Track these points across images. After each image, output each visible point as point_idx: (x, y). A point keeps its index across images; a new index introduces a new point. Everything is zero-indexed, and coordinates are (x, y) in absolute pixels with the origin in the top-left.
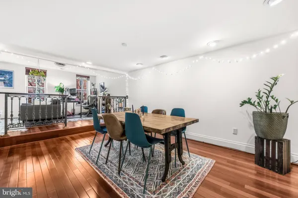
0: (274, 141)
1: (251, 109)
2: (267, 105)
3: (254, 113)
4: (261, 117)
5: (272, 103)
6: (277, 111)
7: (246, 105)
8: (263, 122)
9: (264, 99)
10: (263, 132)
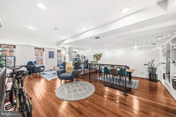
0: (154, 75)
1: (147, 66)
2: (152, 66)
3: (148, 68)
4: (150, 69)
5: (153, 65)
6: (154, 67)
7: (145, 65)
8: (151, 70)
9: (151, 64)
10: (151, 72)
